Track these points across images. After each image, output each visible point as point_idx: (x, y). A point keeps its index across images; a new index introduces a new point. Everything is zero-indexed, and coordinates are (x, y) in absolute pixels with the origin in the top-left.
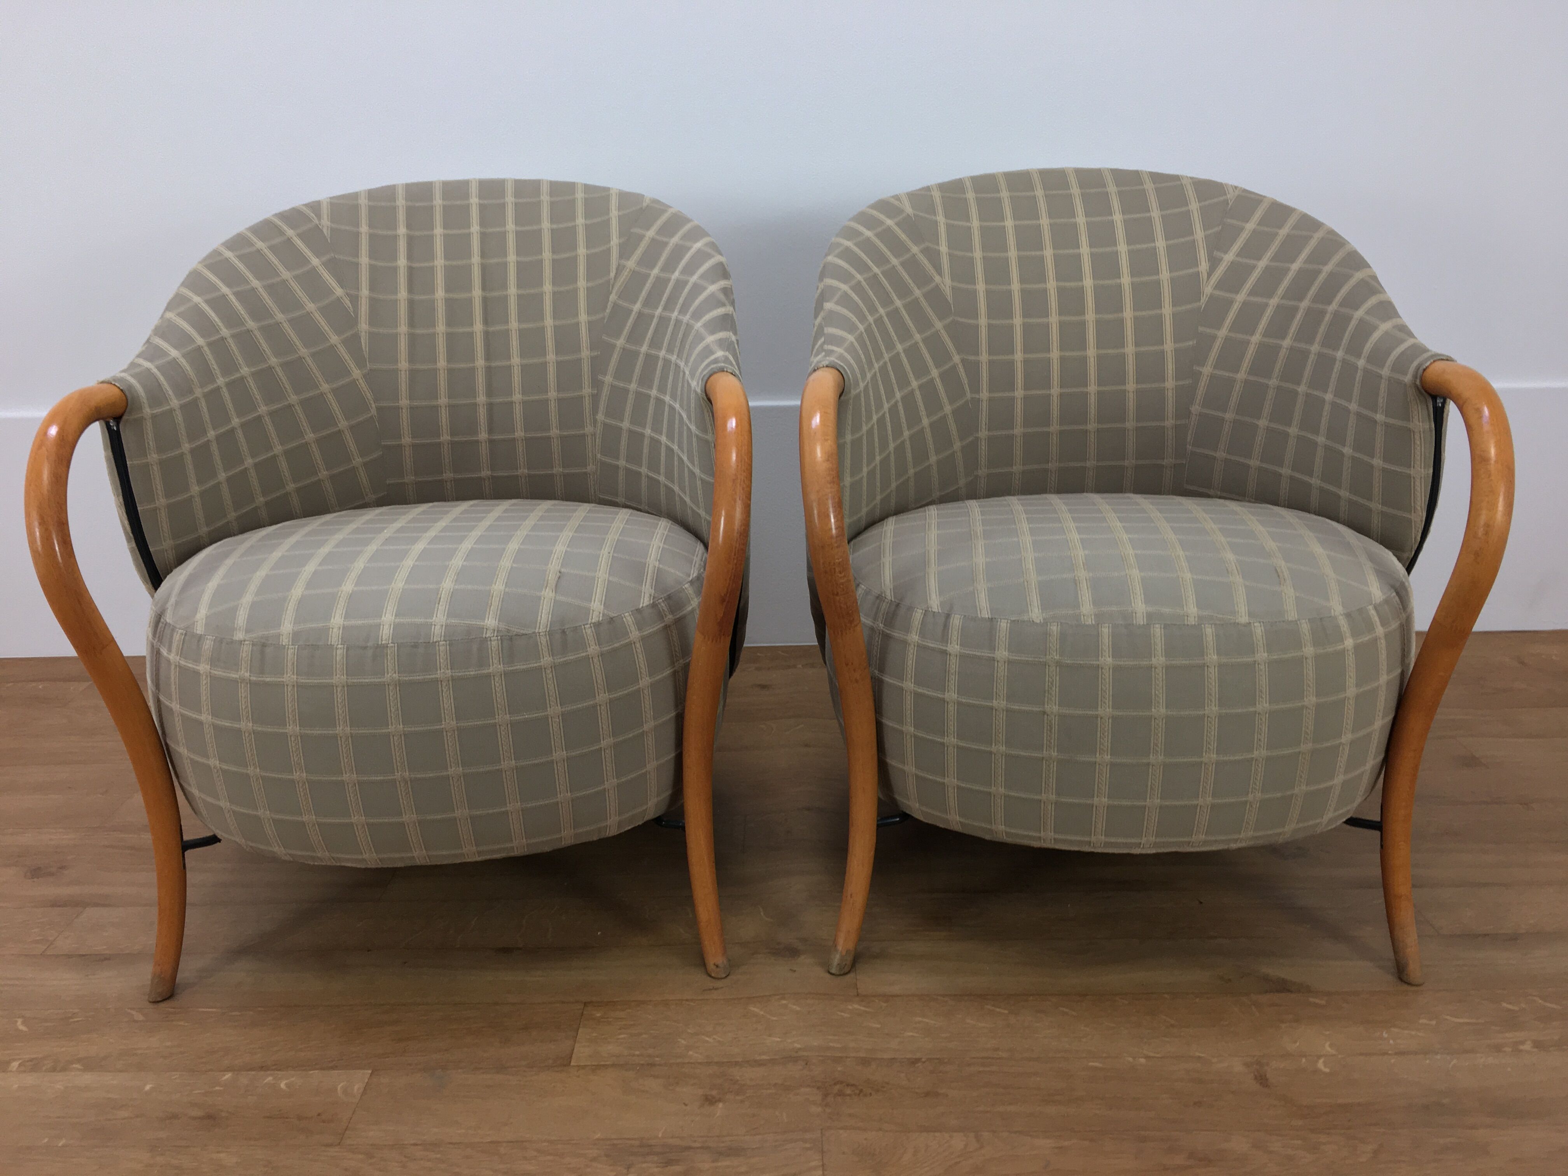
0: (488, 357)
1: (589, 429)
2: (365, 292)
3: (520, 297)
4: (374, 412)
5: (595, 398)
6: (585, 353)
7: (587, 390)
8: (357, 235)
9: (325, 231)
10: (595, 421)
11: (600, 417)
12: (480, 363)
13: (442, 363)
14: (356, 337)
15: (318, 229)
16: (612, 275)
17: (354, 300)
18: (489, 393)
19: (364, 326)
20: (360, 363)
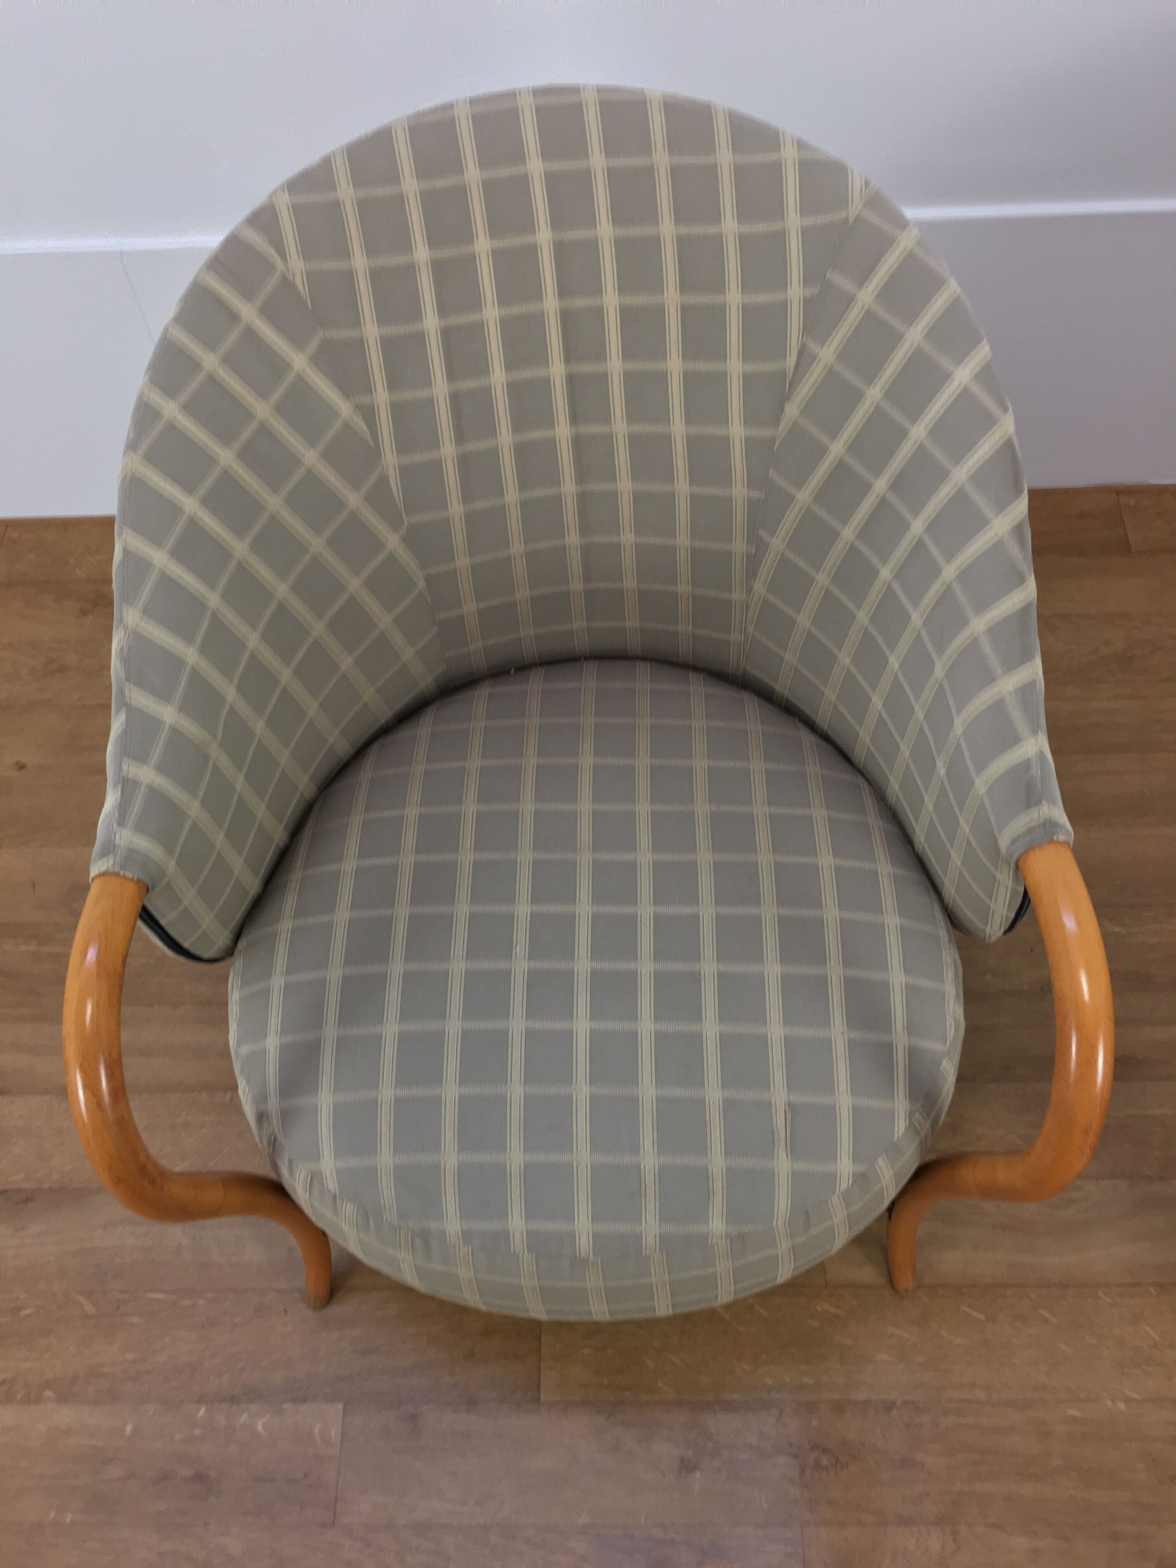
0: (581, 476)
1: (737, 595)
2: (382, 397)
3: (628, 377)
4: (421, 584)
5: (753, 563)
6: (739, 491)
7: (739, 546)
8: (349, 276)
9: (299, 282)
10: (750, 590)
11: (759, 586)
12: (569, 487)
13: (512, 495)
14: (383, 480)
15: (286, 283)
16: (791, 361)
17: (368, 413)
18: (585, 529)
19: (390, 460)
20: (394, 523)
